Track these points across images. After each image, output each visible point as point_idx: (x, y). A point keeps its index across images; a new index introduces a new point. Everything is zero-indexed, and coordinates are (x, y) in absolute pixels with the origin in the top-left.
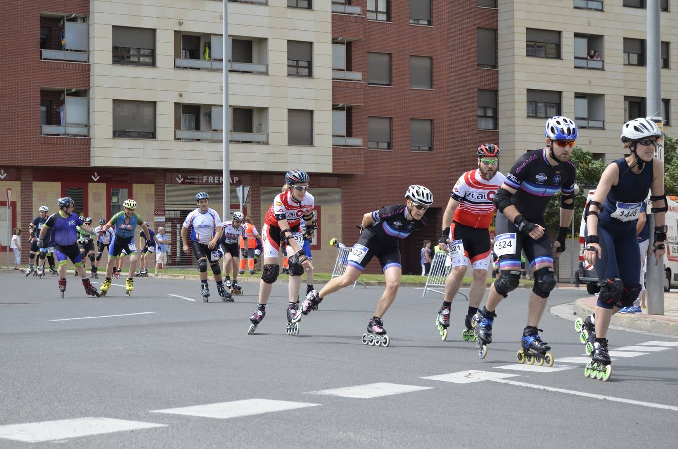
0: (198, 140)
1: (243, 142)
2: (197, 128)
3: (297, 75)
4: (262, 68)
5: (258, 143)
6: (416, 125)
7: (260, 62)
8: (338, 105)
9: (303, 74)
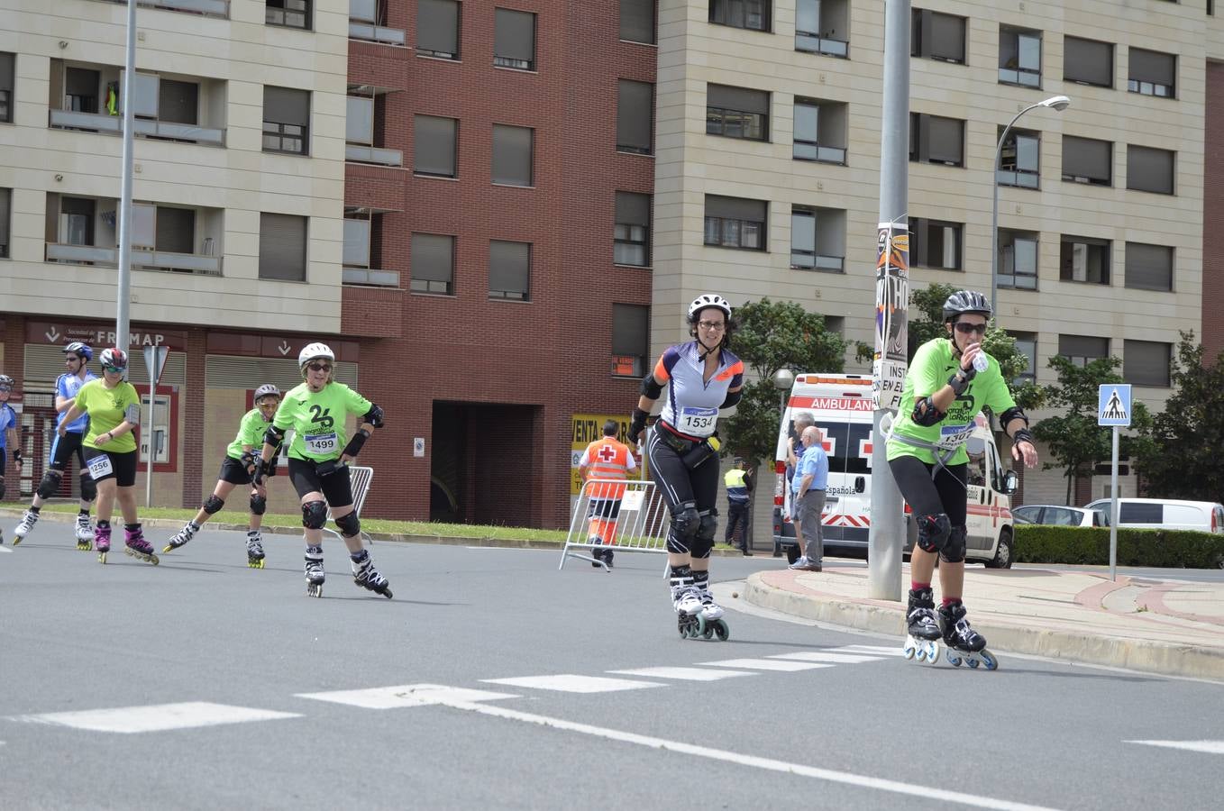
0: (90, 263)
1: (176, 270)
2: (90, 241)
3: (281, 151)
4: (216, 135)
5: (204, 273)
6: (500, 253)
7: (211, 125)
8: (356, 209)
9: (292, 149)
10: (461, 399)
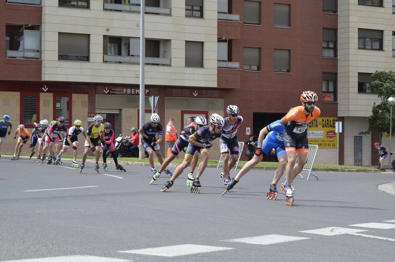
0: (120, 62)
1: (153, 64)
2: (120, 54)
3: (192, 16)
4: (167, 11)
5: (164, 65)
6: (278, 54)
7: (165, 7)
8: (222, 38)
9: (197, 16)
10: (264, 112)
